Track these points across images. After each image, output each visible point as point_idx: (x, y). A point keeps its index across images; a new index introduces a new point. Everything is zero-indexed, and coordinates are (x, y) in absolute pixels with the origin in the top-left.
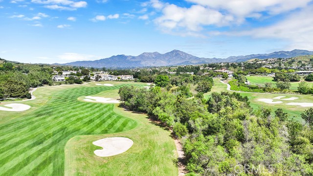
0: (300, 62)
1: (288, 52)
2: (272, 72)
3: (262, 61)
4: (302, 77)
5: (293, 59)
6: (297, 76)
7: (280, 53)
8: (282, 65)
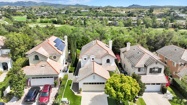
0: (35, 9)
1: (26, 2)
2: (25, 14)
3: (13, 7)
4: (39, 17)
5: (31, 7)
6: (37, 16)
7: (21, 3)
8: (27, 11)
